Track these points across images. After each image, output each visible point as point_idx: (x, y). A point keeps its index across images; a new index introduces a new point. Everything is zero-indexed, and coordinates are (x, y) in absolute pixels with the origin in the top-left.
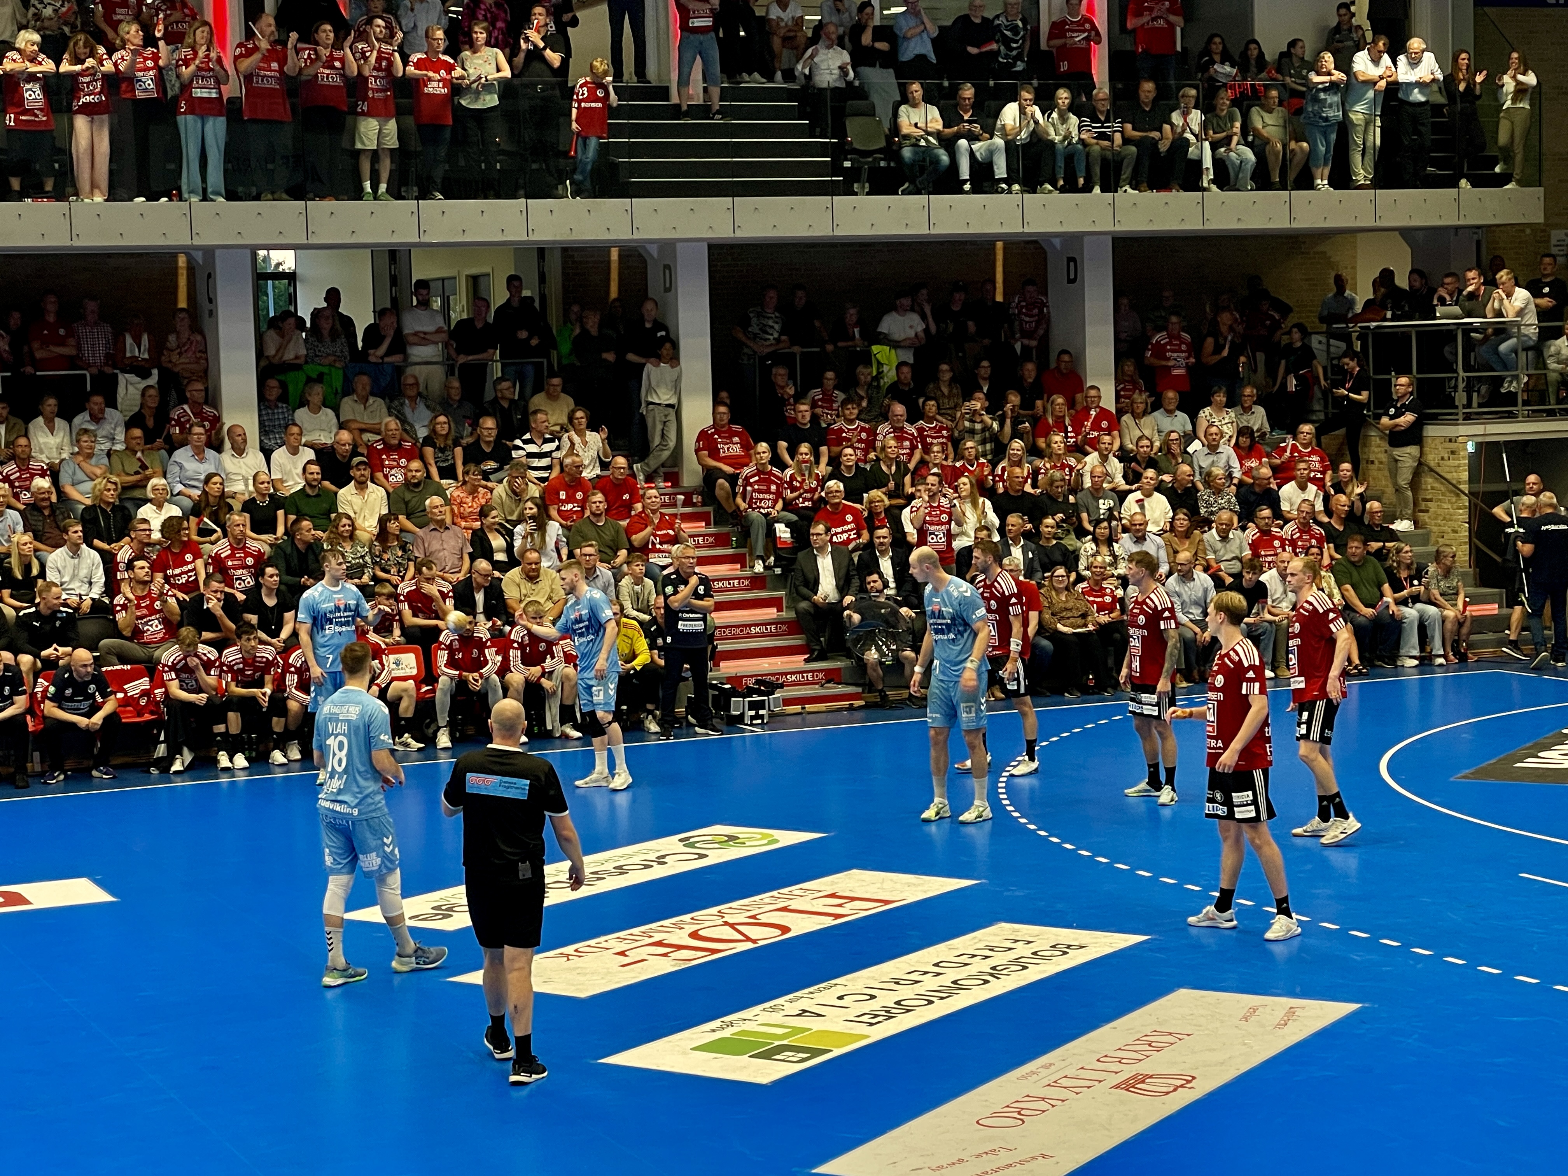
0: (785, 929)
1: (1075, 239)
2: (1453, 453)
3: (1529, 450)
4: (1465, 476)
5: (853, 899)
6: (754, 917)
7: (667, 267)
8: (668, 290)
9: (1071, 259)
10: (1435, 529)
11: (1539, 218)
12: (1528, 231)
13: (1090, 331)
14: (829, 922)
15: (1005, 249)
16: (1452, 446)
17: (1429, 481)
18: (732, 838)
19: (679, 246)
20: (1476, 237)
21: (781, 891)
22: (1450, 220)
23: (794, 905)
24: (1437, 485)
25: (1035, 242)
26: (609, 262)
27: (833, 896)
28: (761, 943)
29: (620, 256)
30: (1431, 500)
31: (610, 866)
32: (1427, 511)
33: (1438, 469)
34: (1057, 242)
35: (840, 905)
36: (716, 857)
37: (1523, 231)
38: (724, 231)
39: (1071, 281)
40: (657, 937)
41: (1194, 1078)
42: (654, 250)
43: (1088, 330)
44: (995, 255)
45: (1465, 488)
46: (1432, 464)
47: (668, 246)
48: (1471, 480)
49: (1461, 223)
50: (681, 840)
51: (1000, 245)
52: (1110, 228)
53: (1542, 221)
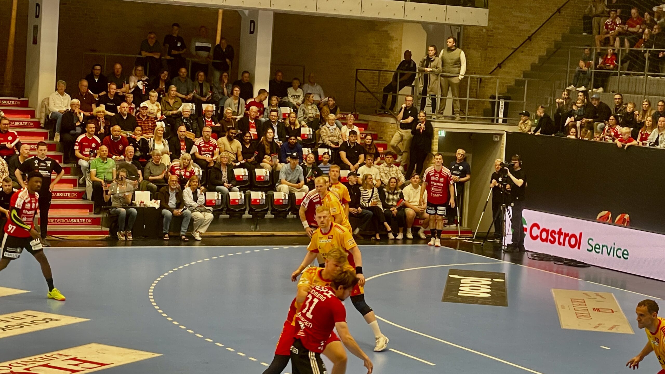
1: (254, 12)
3: (472, 138)
4: (437, 148)
7: (38, 5)
8: (37, 17)
9: (252, 22)
12: (484, 30)
15: (223, 14)
20: (457, 31)
22: (441, 20)
25: (236, 11)
34: (246, 12)
37: (482, 30)
39: (252, 32)
43: (258, 57)
44: (218, 16)
49: (447, 22)
51: (221, 11)
52: (268, 7)
53: (487, 25)
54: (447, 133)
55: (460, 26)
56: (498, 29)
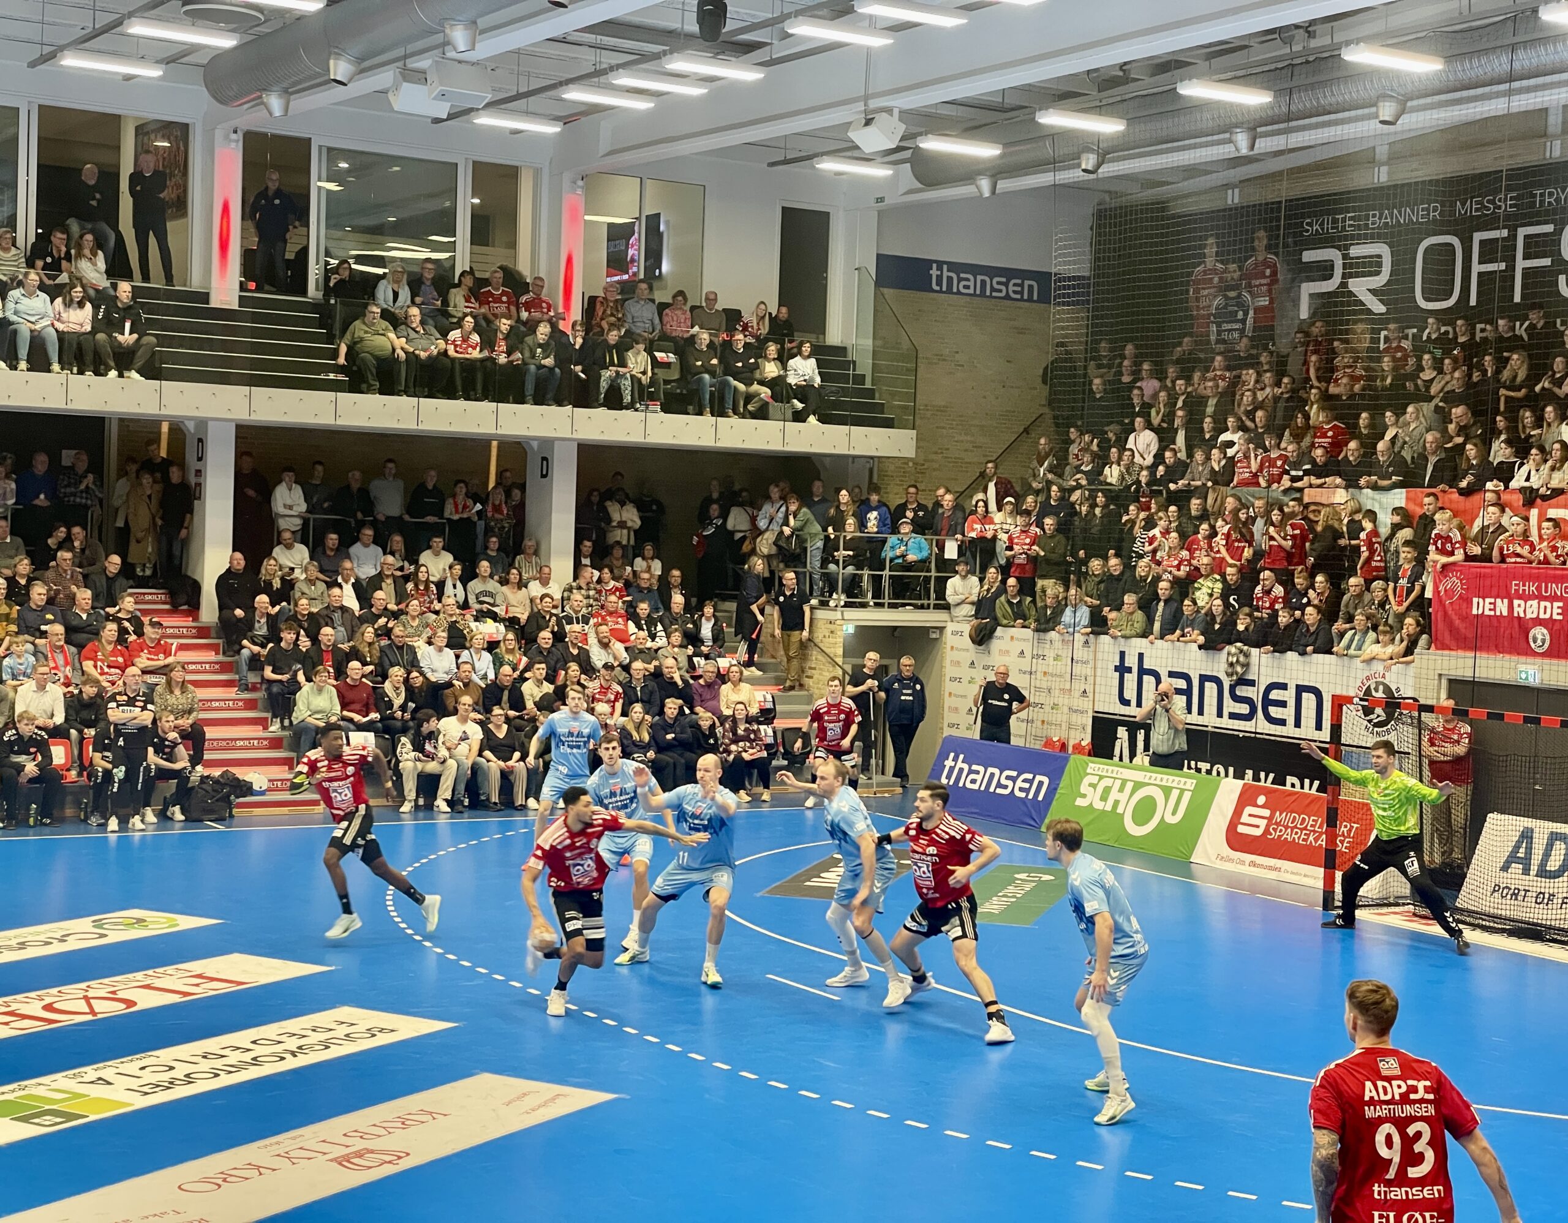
0: (130, 1003)
1: (548, 443)
2: (832, 632)
3: (896, 634)
4: (840, 651)
5: (212, 979)
6: (114, 993)
7: (200, 440)
8: (200, 459)
9: (544, 459)
10: (816, 691)
11: (909, 452)
12: (911, 464)
13: (555, 517)
14: (176, 999)
15: (499, 447)
16: (832, 627)
17: (815, 654)
18: (140, 921)
19: (210, 423)
20: (868, 466)
21: (157, 970)
22: (842, 450)
23: (158, 983)
24: (820, 657)
25: (519, 443)
26: (159, 433)
27: (199, 976)
28: (100, 1016)
29: (170, 429)
30: (814, 669)
31: (13, 943)
32: (810, 677)
33: (821, 645)
34: (535, 444)
35: (197, 985)
36: (115, 936)
37: (907, 464)
38: (242, 415)
39: (544, 476)
40: (14, 1007)
41: (408, 1154)
42: (191, 426)
43: (554, 516)
44: (490, 451)
45: (840, 660)
46: (817, 641)
47: (202, 423)
48: (844, 656)
49: (852, 452)
50: (94, 921)
51: (495, 444)
52: (569, 436)
53: (914, 456)
54: (857, 627)
55: (872, 458)
56: (933, 461)
